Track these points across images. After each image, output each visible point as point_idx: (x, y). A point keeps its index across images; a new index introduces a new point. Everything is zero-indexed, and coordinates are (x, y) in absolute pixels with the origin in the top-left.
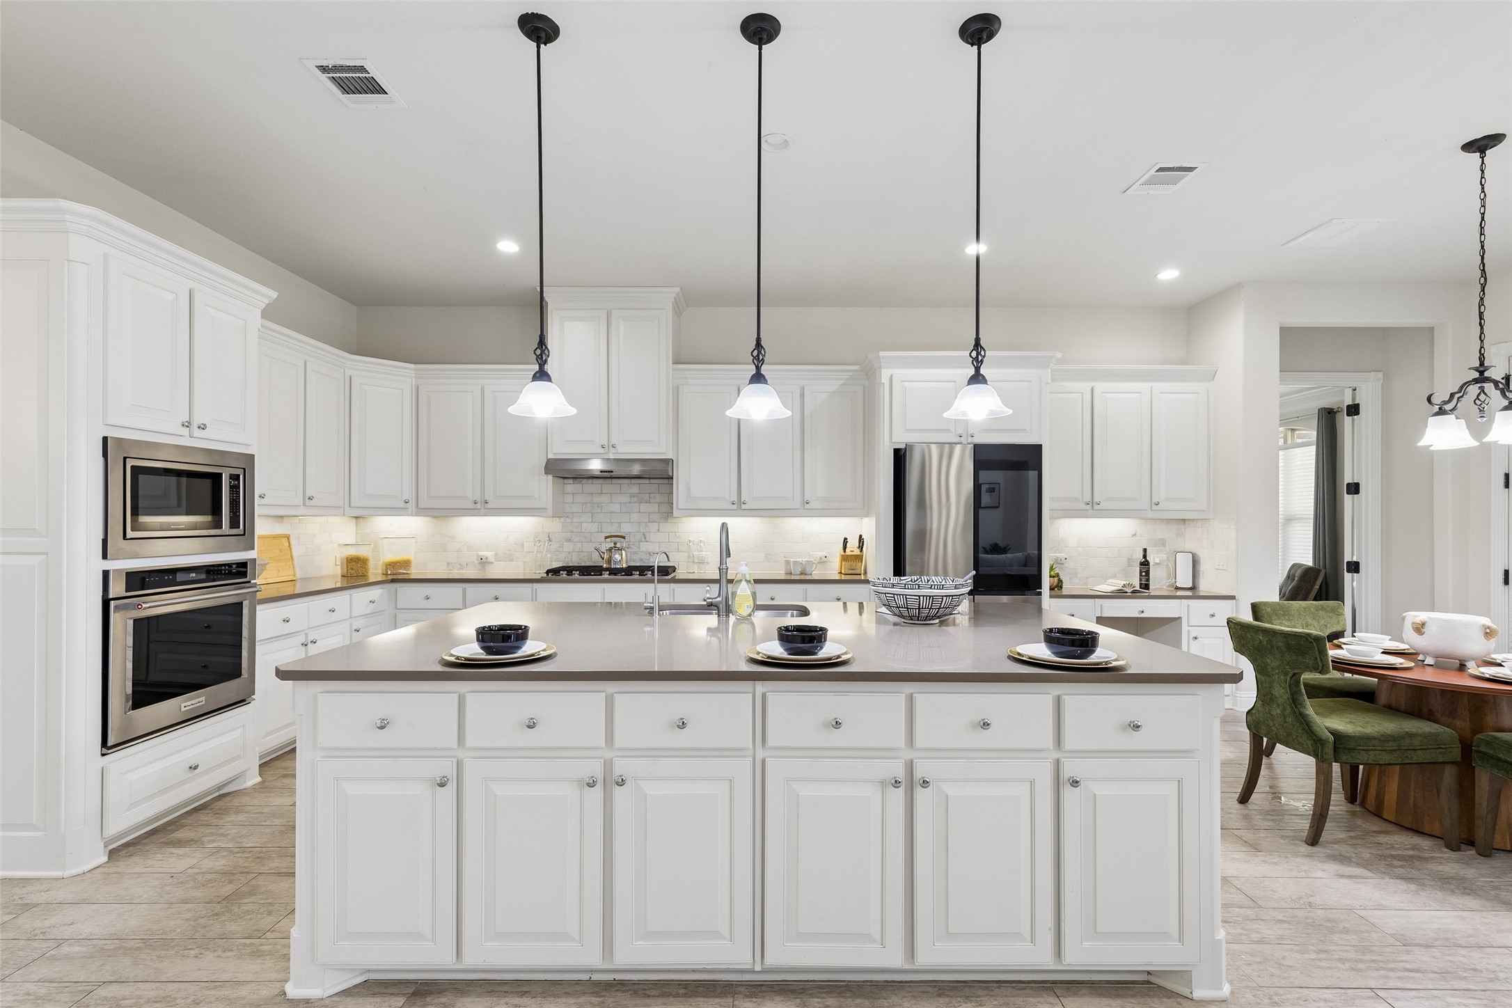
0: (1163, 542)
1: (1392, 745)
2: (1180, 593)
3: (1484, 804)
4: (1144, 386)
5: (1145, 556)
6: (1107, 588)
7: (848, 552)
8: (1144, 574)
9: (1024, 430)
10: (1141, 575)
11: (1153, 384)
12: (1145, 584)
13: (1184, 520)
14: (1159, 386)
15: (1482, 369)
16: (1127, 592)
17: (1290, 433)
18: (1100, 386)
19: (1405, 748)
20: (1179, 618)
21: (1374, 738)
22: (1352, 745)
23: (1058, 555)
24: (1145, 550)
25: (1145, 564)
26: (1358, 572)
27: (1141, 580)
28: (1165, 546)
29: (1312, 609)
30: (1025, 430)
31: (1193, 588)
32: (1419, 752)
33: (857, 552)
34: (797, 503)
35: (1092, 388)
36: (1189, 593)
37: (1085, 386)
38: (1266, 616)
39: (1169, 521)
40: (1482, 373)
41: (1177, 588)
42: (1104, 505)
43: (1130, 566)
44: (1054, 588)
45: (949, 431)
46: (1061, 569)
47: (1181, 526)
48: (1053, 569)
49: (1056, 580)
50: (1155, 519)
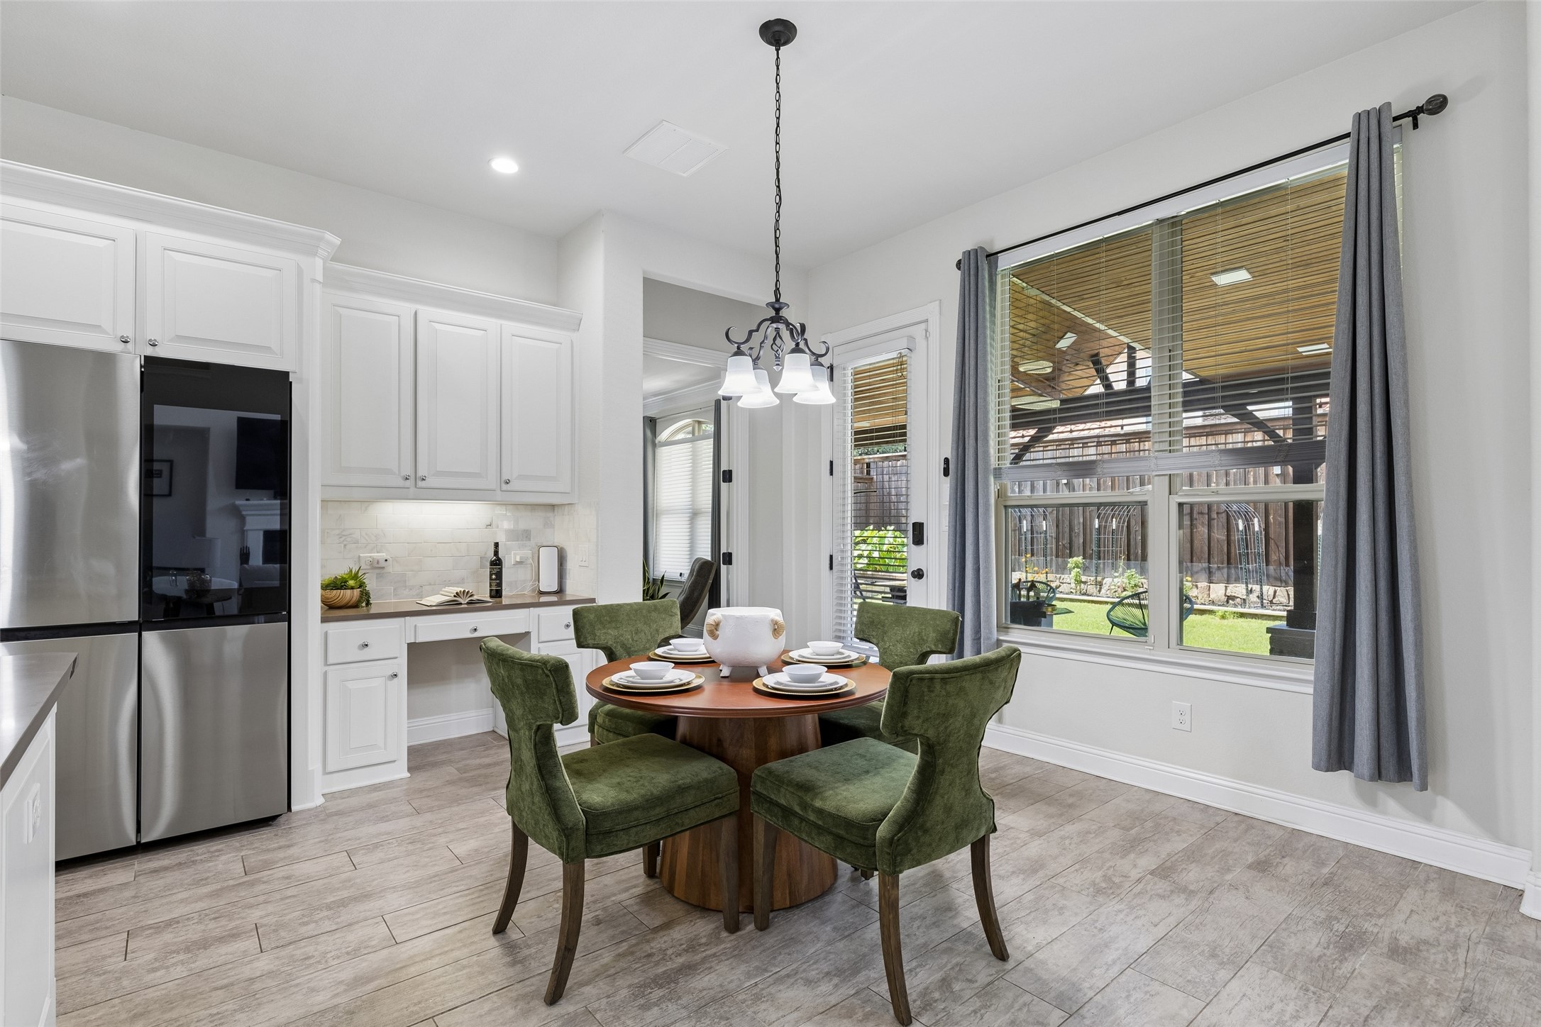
0: (526, 535)
1: (659, 811)
2: (544, 599)
3: (761, 861)
4: (491, 323)
5: (496, 553)
6: (434, 600)
8: (494, 577)
9: (267, 349)
10: (491, 579)
11: (502, 322)
12: (496, 590)
13: (553, 507)
14: (510, 326)
15: (777, 306)
16: (461, 604)
17: (697, 425)
18: (426, 312)
19: (676, 811)
20: (527, 634)
21: (636, 808)
22: (607, 825)
23: (375, 555)
24: (497, 545)
25: (497, 563)
26: (731, 564)
27: (491, 586)
28: (530, 540)
29: (644, 611)
30: (269, 348)
31: (560, 591)
32: (692, 813)
35: (416, 313)
36: (554, 598)
37: (406, 309)
38: (587, 626)
39: (534, 507)
40: (777, 310)
41: (542, 593)
42: (431, 482)
43: (482, 566)
44: (356, 606)
45: (96, 328)
46: (380, 576)
47: (550, 514)
48: (355, 577)
49: (357, 592)
50: (517, 505)
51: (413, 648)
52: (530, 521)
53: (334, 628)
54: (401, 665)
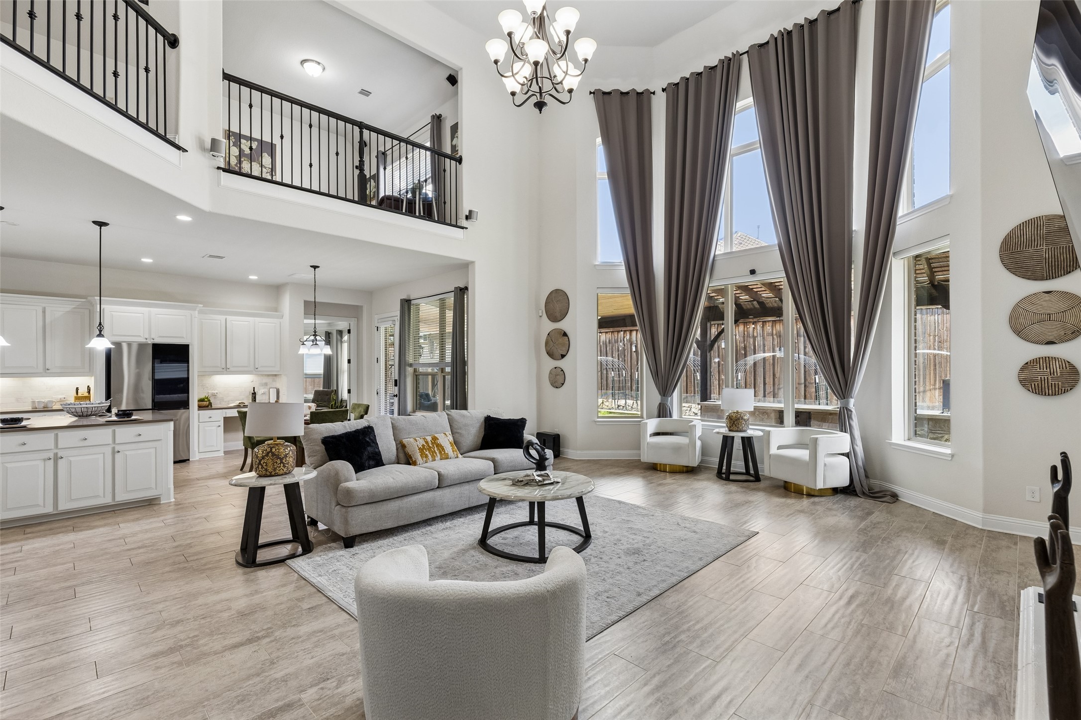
0: (266, 384)
4: (251, 319)
5: (254, 390)
6: (232, 405)
7: (80, 394)
9: (182, 338)
10: (252, 398)
11: (255, 318)
13: (276, 375)
14: (258, 319)
16: (241, 406)
18: (229, 318)
23: (213, 391)
24: (254, 388)
25: (254, 393)
26: (350, 393)
27: (252, 400)
28: (267, 386)
33: (87, 394)
34: (41, 369)
35: (226, 319)
37: (223, 318)
39: (268, 376)
42: (232, 369)
43: (250, 395)
44: (207, 406)
45: (140, 336)
46: (215, 398)
47: (275, 377)
48: (207, 398)
49: (208, 402)
50: (262, 375)
51: (225, 418)
52: (265, 380)
53: (202, 412)
54: (222, 423)
